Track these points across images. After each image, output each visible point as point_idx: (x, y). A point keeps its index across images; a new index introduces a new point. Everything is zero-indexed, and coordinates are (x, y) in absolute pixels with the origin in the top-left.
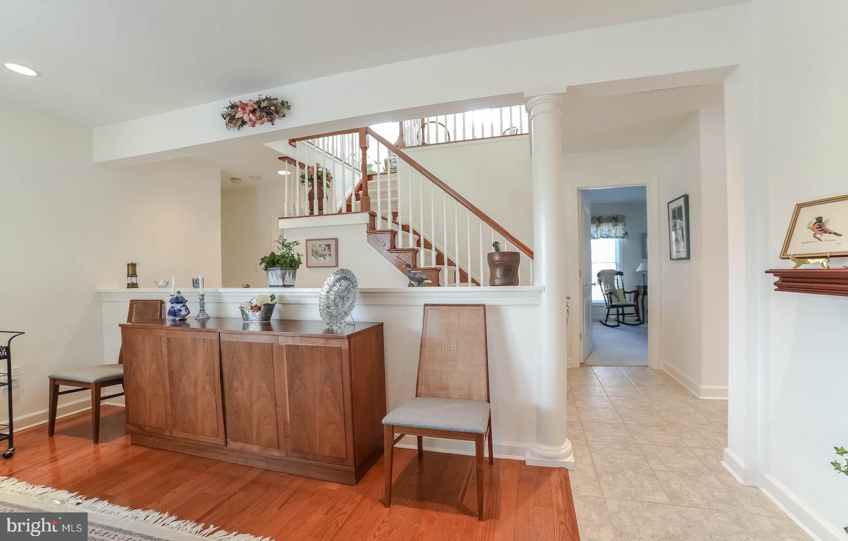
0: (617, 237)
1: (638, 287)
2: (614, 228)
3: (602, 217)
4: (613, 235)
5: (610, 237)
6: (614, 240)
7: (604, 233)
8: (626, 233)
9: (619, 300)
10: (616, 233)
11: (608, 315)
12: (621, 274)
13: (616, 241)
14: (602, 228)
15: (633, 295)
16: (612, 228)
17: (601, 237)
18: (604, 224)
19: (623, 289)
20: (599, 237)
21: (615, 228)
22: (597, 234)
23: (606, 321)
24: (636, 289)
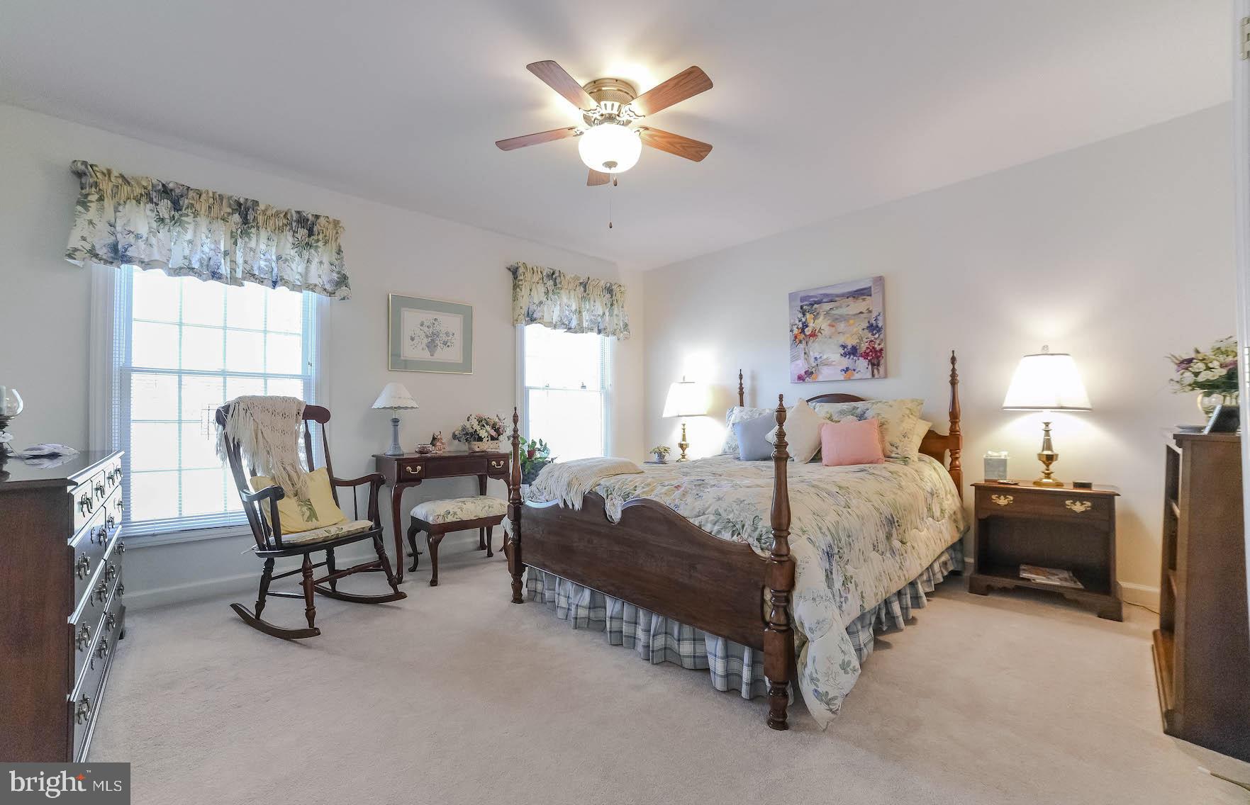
0: (312, 288)
1: (379, 461)
2: (300, 255)
3: (256, 203)
4: (295, 277)
5: (286, 283)
6: (298, 297)
7: (263, 263)
8: (342, 281)
9: (313, 515)
10: (305, 275)
11: (266, 579)
12: (318, 414)
13: (305, 303)
14: (253, 244)
15: (364, 490)
16: (293, 252)
17: (251, 276)
18: (263, 234)
19: (329, 470)
20: (239, 275)
21: (306, 254)
22: (233, 262)
23: (260, 605)
24: (372, 471)
